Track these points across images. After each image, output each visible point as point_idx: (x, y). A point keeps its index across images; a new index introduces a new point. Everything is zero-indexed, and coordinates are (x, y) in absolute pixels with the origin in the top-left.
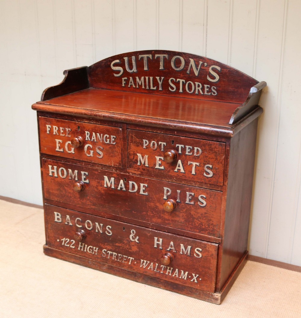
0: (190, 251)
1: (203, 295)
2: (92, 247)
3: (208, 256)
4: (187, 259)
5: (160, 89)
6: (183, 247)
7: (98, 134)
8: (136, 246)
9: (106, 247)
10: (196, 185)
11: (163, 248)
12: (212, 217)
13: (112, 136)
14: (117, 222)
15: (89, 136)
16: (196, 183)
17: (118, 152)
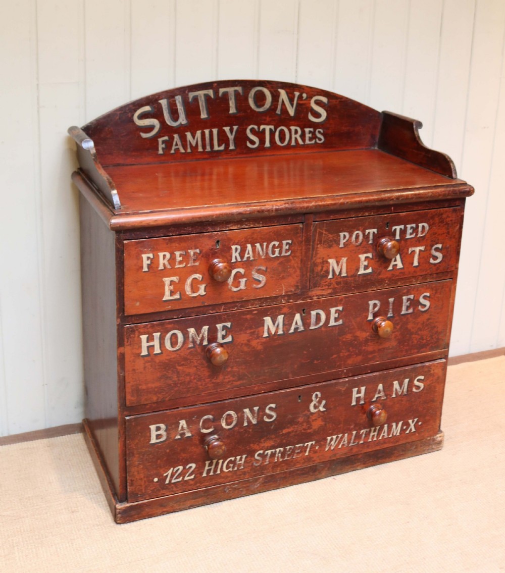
0: (408, 387)
1: (421, 446)
2: (233, 459)
3: (432, 383)
4: (402, 401)
5: (232, 147)
6: (398, 385)
7: (258, 245)
8: (320, 419)
9: (263, 445)
10: (416, 281)
11: (366, 401)
12: (436, 322)
13: (284, 242)
14: (288, 390)
15: (239, 254)
16: (418, 278)
17: (294, 268)
